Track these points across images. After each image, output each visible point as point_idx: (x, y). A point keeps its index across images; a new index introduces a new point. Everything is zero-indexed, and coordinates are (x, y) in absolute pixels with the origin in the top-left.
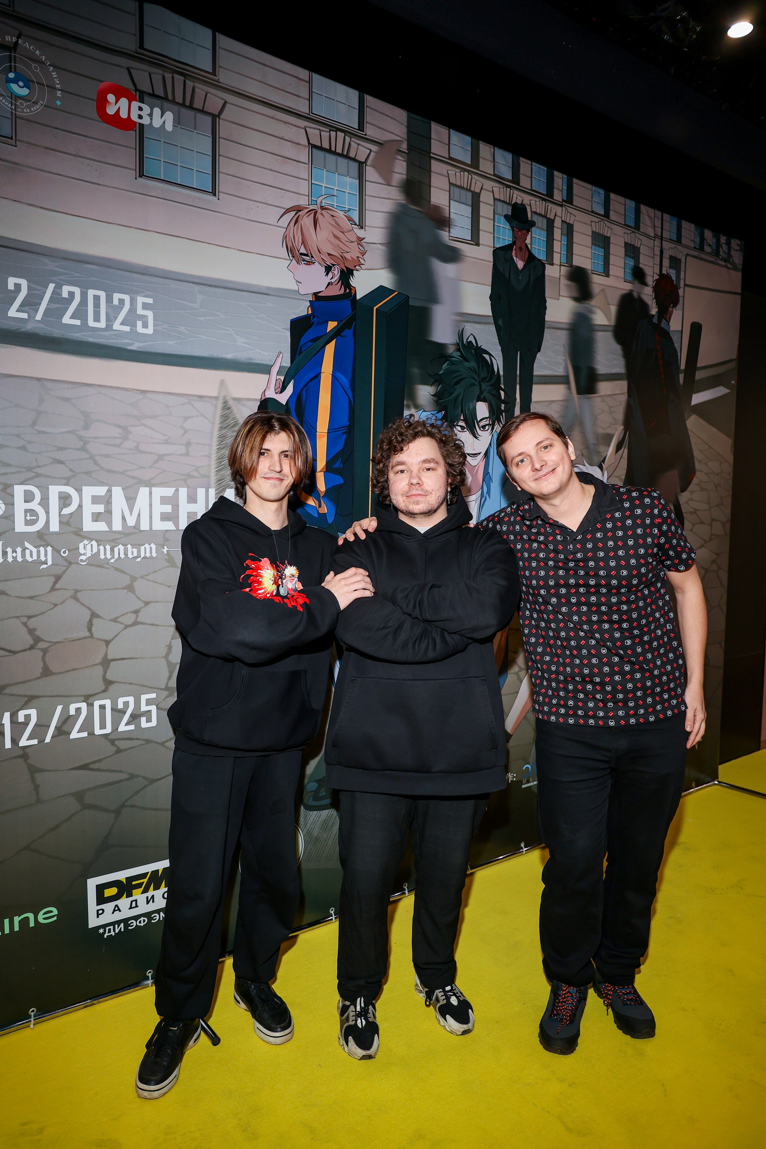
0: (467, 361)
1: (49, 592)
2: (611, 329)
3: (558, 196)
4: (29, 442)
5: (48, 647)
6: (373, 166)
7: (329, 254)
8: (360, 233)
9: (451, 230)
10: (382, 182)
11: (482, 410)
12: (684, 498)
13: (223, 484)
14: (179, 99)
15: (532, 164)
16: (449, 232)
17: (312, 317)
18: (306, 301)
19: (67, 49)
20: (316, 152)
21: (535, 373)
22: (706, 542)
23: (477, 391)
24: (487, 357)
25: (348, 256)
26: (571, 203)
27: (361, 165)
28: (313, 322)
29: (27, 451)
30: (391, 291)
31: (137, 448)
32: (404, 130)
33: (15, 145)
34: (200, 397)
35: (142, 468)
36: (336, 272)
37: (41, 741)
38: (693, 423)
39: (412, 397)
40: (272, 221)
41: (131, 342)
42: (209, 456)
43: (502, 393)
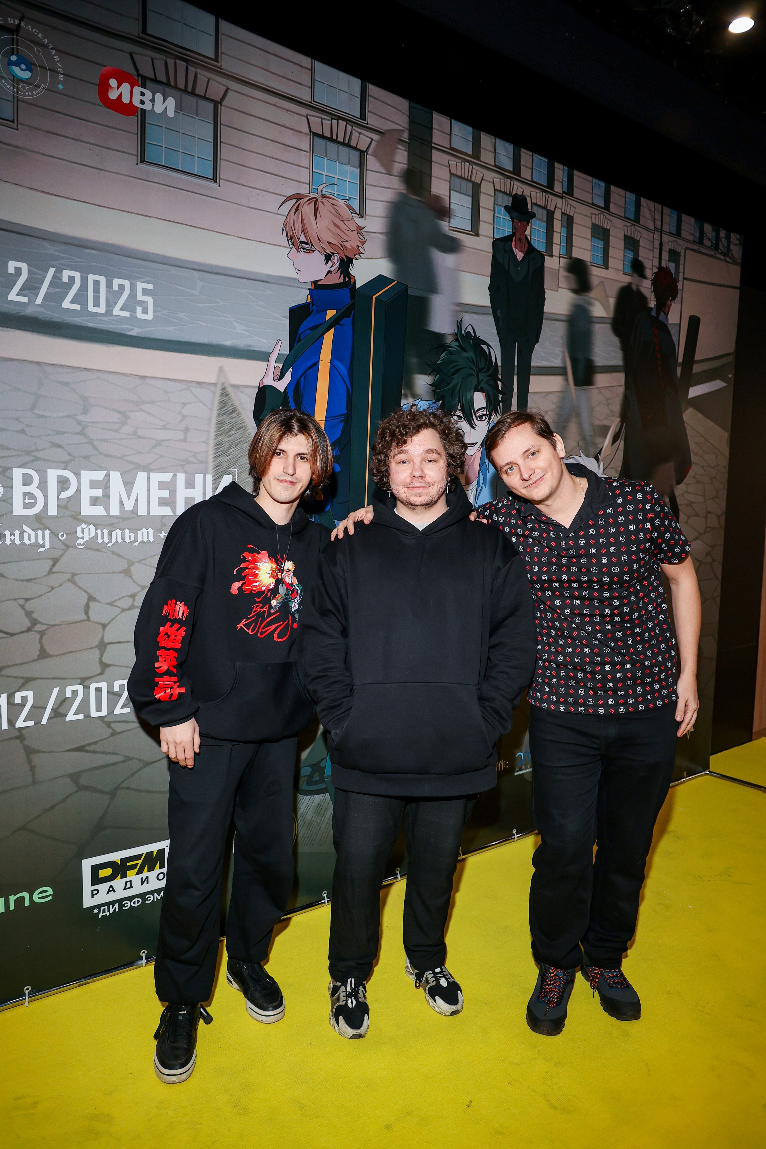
0: (465, 351)
1: (45, 576)
2: (609, 321)
3: (558, 188)
4: (28, 426)
5: (46, 629)
6: (374, 155)
7: (329, 243)
8: (360, 222)
9: (451, 220)
10: (383, 171)
11: (479, 400)
12: (679, 490)
13: (220, 471)
14: (181, 85)
15: (533, 156)
16: (449, 222)
17: (311, 305)
18: (306, 289)
19: (69, 33)
20: (318, 141)
21: (533, 364)
22: (700, 534)
23: (475, 381)
24: (485, 347)
25: (347, 245)
26: (571, 195)
27: (362, 154)
28: (312, 311)
29: (26, 434)
30: (391, 281)
31: (135, 433)
32: (406, 119)
33: (15, 127)
34: (199, 383)
35: (139, 453)
36: (336, 261)
37: (38, 723)
38: (689, 415)
39: (410, 386)
40: (274, 209)
41: (132, 327)
42: (207, 443)
43: (500, 383)
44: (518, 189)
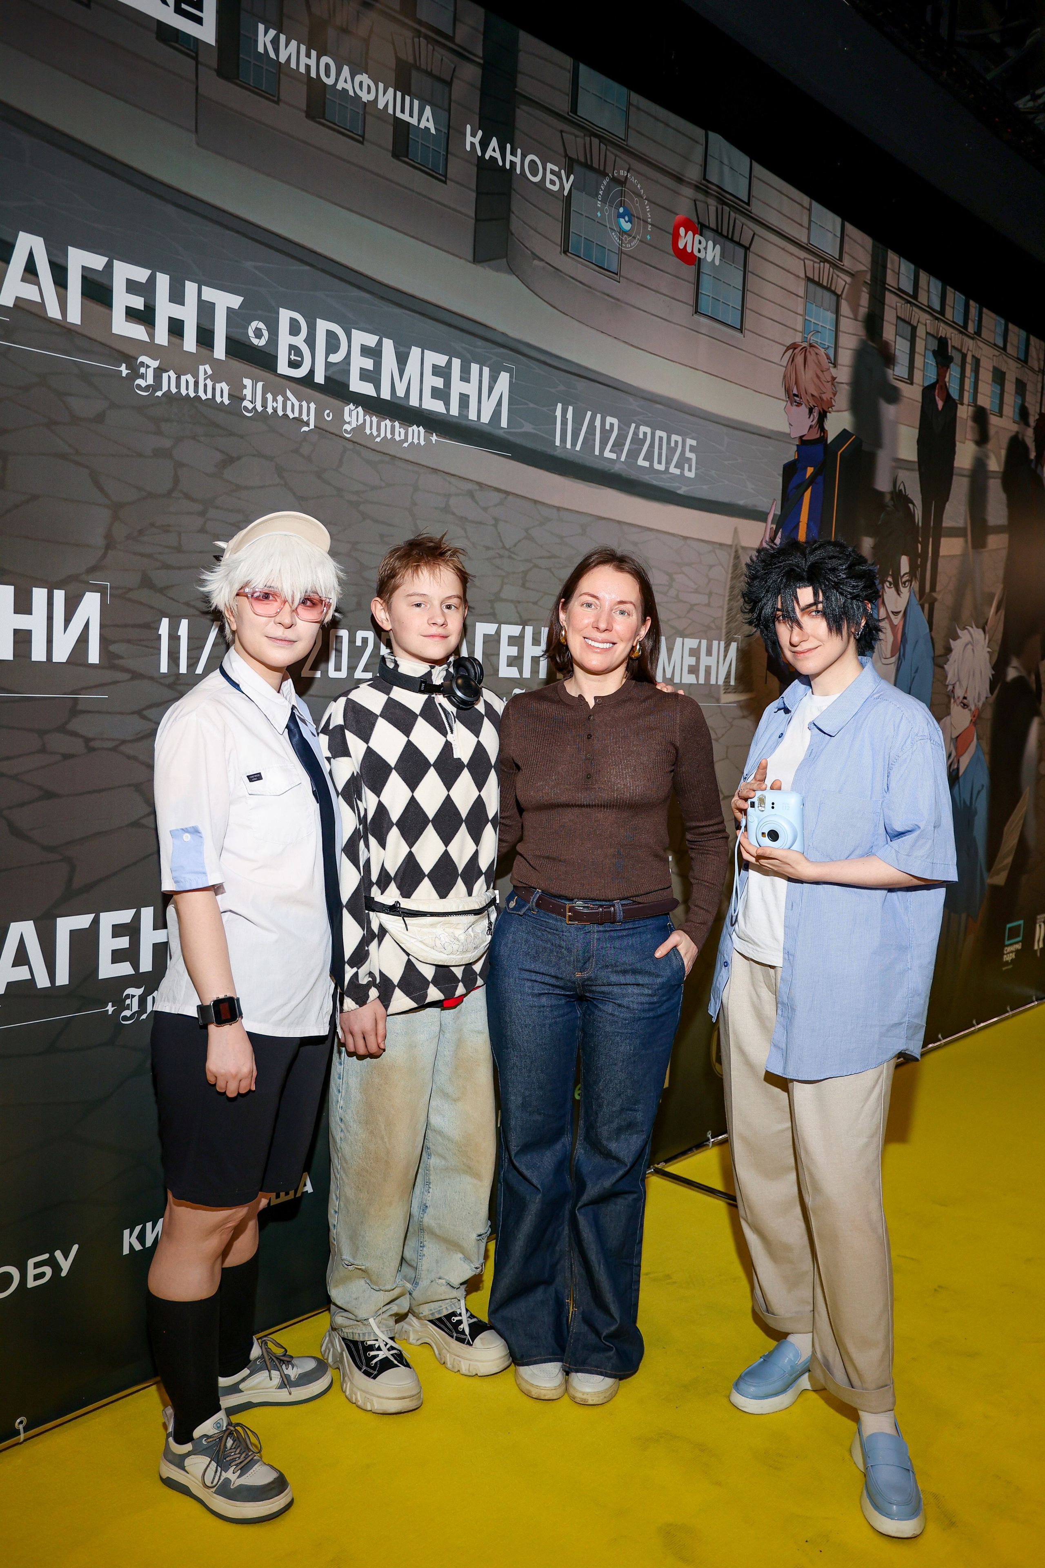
0: (898, 511)
2: (1000, 475)
3: (971, 328)
6: (846, 300)
7: (813, 395)
8: (833, 371)
9: (896, 368)
10: (851, 316)
11: (905, 564)
13: (730, 637)
14: (725, 233)
15: (954, 294)
16: (894, 370)
17: (798, 462)
18: (793, 444)
19: (657, 182)
20: (811, 286)
21: (944, 525)
23: (902, 544)
24: (911, 506)
25: (824, 397)
26: (980, 336)
27: (839, 297)
28: (798, 467)
30: (851, 435)
32: (869, 259)
33: (619, 280)
34: (721, 545)
35: (679, 617)
36: (816, 414)
40: (777, 360)
41: (680, 485)
42: (722, 607)
43: (920, 546)
44: (944, 331)
